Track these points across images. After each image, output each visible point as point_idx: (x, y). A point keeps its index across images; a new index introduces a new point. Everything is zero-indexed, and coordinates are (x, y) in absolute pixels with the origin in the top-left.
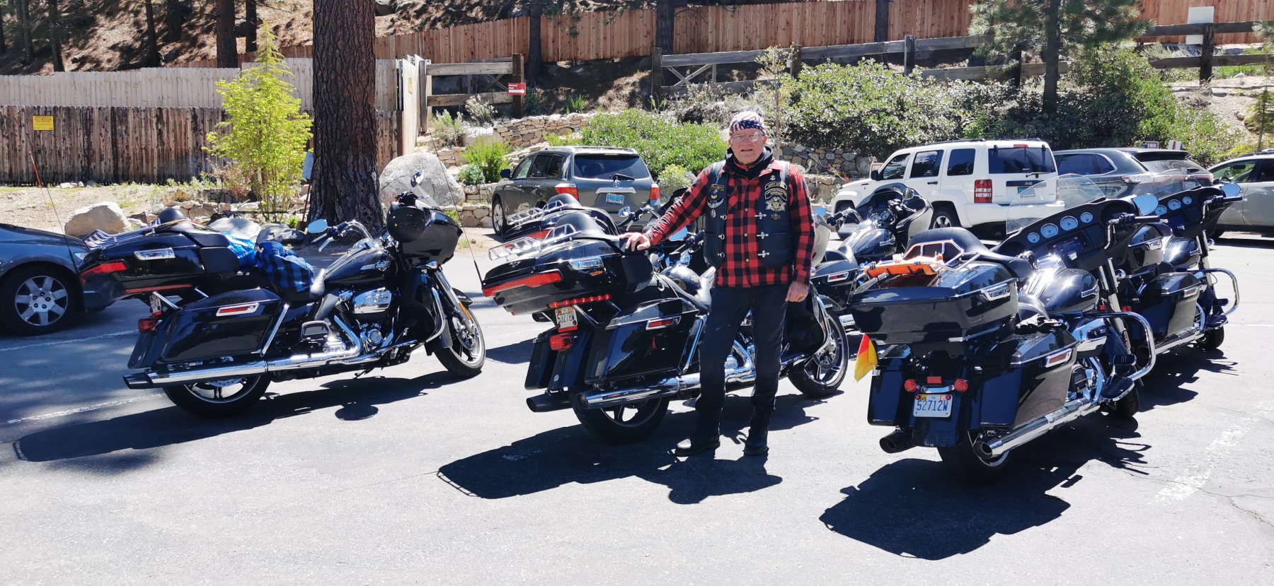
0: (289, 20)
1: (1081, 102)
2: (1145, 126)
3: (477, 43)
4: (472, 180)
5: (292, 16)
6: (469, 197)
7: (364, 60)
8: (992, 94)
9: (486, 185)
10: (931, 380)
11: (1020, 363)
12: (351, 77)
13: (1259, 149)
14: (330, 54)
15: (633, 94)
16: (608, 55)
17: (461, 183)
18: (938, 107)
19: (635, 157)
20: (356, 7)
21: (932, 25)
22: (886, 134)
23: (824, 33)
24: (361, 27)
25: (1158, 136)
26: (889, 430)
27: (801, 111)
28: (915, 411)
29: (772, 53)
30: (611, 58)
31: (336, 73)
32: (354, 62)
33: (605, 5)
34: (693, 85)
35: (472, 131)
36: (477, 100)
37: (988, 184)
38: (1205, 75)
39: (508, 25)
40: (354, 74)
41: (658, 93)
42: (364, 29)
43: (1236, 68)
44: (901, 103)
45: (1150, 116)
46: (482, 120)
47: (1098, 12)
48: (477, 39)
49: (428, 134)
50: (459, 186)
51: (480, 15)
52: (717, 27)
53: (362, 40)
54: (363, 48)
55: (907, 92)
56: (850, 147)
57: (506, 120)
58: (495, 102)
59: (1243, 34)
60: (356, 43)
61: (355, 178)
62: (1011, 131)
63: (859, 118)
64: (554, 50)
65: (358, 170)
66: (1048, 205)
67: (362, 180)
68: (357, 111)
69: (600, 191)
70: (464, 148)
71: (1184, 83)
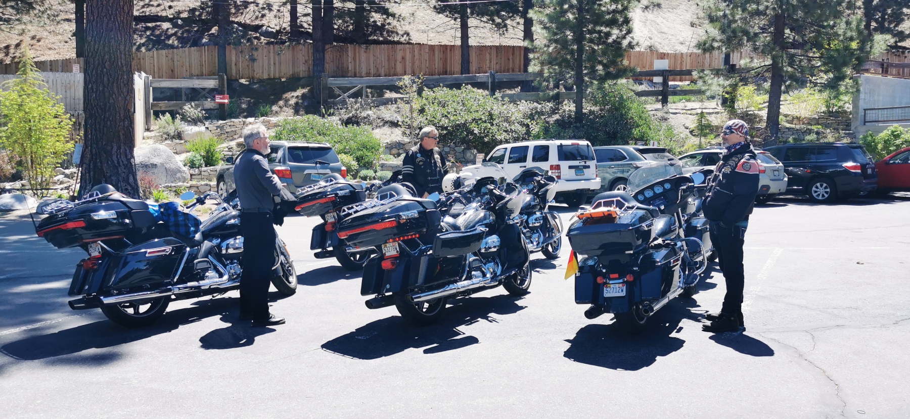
0: (18, 41)
1: (597, 117)
2: (636, 132)
3: (176, 64)
4: (195, 165)
5: (21, 38)
6: (193, 177)
7: (125, 77)
8: (544, 110)
9: (206, 168)
10: (612, 276)
11: (659, 264)
12: (115, 89)
13: (700, 147)
14: (99, 71)
15: (297, 104)
16: (277, 76)
17: (187, 167)
18: (513, 118)
19: (329, 149)
20: (120, 39)
21: (497, 63)
22: (483, 135)
23: (427, 66)
24: (123, 53)
25: (643, 139)
26: (588, 306)
27: (427, 119)
28: (605, 294)
29: (407, 79)
30: (280, 78)
31: (104, 86)
32: (118, 77)
33: (273, 40)
34: (351, 99)
35: (190, 130)
36: (192, 106)
37: (558, 167)
38: (665, 101)
39: (201, 51)
40: (117, 87)
41: (326, 105)
42: (125, 55)
43: (681, 97)
44: (491, 115)
45: (638, 126)
46: (195, 121)
47: (605, 61)
48: (175, 60)
49: (152, 131)
50: (186, 169)
51: (176, 43)
52: (354, 59)
53: (123, 62)
54: (125, 68)
55: (495, 108)
56: (459, 143)
57: (215, 122)
58: (205, 108)
59: (678, 77)
60: (120, 63)
61: (118, 163)
62: (559, 134)
63: (464, 124)
64: (236, 72)
65: (120, 157)
66: (592, 181)
67: (123, 165)
68: (120, 114)
69: (306, 172)
70: (183, 141)
71: (652, 106)
